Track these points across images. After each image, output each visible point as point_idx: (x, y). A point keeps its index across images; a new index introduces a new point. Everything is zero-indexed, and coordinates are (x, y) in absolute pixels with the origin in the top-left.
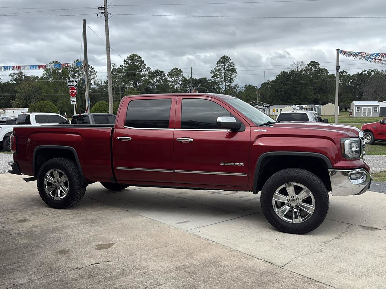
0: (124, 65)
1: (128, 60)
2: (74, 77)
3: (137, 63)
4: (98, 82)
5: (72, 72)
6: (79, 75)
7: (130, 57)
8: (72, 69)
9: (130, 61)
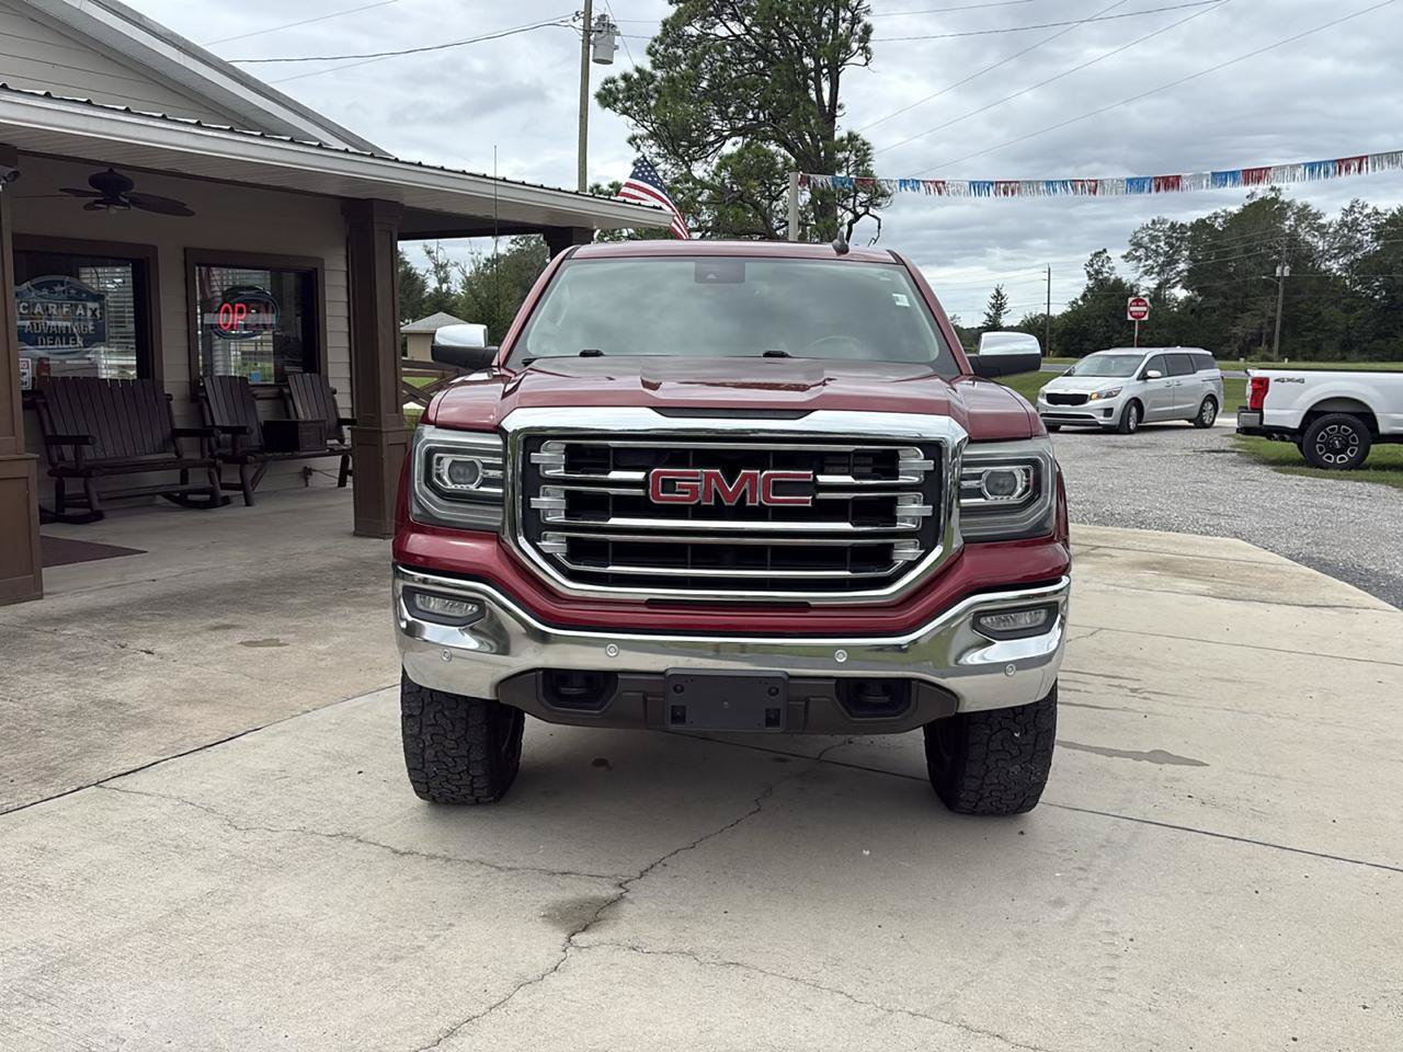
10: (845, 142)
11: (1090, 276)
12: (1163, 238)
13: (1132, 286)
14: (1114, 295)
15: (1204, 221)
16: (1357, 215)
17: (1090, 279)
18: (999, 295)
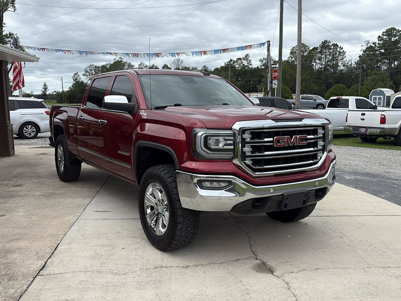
0: (378, 42)
1: (384, 35)
2: (320, 59)
3: (395, 37)
4: (348, 63)
5: (319, 54)
6: (326, 56)
7: (386, 32)
8: (319, 50)
9: (385, 37)
10: (8, 35)
11: (74, 80)
12: (93, 70)
13: (86, 83)
14: (81, 86)
15: (104, 65)
16: (142, 66)
17: (74, 81)
18: (45, 85)
